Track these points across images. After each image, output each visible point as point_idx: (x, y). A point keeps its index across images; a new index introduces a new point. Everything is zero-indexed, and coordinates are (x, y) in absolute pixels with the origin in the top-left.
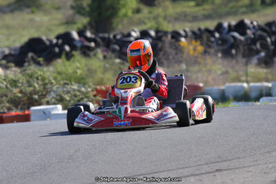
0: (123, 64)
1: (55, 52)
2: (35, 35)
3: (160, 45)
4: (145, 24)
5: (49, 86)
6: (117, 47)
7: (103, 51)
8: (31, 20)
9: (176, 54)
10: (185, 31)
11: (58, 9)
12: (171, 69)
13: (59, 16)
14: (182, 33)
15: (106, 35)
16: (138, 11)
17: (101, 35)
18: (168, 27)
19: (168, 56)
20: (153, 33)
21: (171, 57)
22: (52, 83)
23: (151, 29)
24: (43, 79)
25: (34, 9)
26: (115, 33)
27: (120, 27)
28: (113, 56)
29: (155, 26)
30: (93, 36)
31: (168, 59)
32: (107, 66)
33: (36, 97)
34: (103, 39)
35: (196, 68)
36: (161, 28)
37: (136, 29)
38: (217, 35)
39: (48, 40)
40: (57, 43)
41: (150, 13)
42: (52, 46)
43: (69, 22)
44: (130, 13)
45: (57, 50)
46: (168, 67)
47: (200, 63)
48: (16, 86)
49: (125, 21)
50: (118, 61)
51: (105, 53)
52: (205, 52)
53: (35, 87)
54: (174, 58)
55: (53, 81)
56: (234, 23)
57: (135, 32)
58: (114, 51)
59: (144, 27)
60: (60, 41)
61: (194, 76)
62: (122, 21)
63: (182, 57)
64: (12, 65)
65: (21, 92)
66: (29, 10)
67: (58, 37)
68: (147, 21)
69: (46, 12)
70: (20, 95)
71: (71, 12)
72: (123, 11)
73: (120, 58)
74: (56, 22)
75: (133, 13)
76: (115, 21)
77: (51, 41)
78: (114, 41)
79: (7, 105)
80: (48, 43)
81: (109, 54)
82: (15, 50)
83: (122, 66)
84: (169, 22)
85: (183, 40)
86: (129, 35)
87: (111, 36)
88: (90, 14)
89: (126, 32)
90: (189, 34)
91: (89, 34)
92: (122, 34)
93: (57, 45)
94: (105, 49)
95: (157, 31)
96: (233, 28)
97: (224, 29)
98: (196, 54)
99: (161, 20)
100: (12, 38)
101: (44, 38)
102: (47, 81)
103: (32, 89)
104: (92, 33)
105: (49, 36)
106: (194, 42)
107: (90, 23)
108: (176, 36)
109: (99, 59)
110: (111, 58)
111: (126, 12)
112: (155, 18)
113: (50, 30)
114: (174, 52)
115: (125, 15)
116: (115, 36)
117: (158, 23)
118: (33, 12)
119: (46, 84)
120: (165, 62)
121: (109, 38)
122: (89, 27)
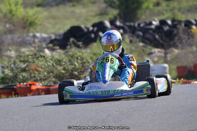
0: (146, 47)
1: (91, 38)
2: (76, 24)
3: (175, 31)
4: (163, 14)
5: (86, 64)
6: (141, 33)
7: (129, 37)
8: (72, 12)
9: (189, 39)
10: (196, 20)
11: (94, 3)
12: (184, 51)
13: (95, 9)
14: (194, 22)
15: (132, 24)
16: (158, 4)
17: (128, 24)
18: (182, 17)
19: (182, 40)
20: (169, 22)
21: (184, 41)
22: (89, 62)
23: (168, 19)
24: (82, 59)
25: (75, 3)
26: (139, 22)
27: (143, 17)
28: (138, 40)
29: (172, 16)
30: (122, 25)
31: (181, 43)
32: (133, 48)
33: (76, 73)
34: (130, 27)
36: (176, 18)
37: (156, 19)
39: (86, 27)
40: (93, 30)
41: (168, 6)
42: (89, 32)
43: (103, 13)
44: (151, 6)
45: (93, 36)
46: (182, 49)
48: (61, 65)
49: (148, 12)
50: (141, 44)
51: (131, 38)
53: (75, 65)
54: (186, 41)
55: (90, 61)
57: (155, 21)
58: (138, 36)
59: (163, 18)
60: (95, 29)
62: (145, 12)
63: (193, 41)
64: (58, 47)
65: (64, 69)
66: (71, 4)
67: (94, 26)
68: (165, 12)
69: (84, 5)
70: (63, 72)
71: (104, 5)
72: (145, 5)
73: (143, 42)
74: (93, 14)
75: (154, 6)
76: (139, 12)
77: (88, 29)
78: (138, 28)
79: (54, 79)
80: (86, 30)
81: (135, 39)
82: (60, 36)
83: (144, 49)
84: (183, 13)
85: (194, 27)
86: (151, 24)
87: (136, 25)
88: (119, 7)
89: (148, 22)
91: (118, 23)
92: (145, 22)
93: (92, 32)
94: (131, 34)
95: (173, 21)
99: (176, 11)
100: (57, 26)
101: (83, 26)
102: (85, 61)
103: (73, 66)
104: (120, 22)
105: (87, 25)
107: (119, 15)
108: (188, 24)
109: (126, 42)
110: (136, 42)
111: (148, 5)
112: (172, 10)
113: (87, 20)
114: (186, 37)
115: (147, 8)
116: (139, 25)
117: (174, 14)
118: (74, 6)
119: (85, 63)
120: (180, 45)
121: (134, 26)
122: (118, 18)
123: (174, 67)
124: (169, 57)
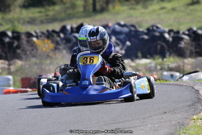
3: (16, 43)
9: (32, 50)
10: (36, 32)
12: (27, 62)
14: (34, 33)
18: (22, 29)
19: (26, 51)
20: (10, 34)
21: (28, 53)
23: (8, 30)
29: (12, 28)
35: (48, 61)
36: (16, 30)
38: (62, 35)
46: (26, 60)
47: (51, 58)
52: (56, 49)
54: (30, 53)
56: (75, 26)
59: (3, 29)
61: (47, 68)
63: (36, 53)
84: (23, 24)
85: (35, 39)
90: (40, 34)
95: (13, 32)
96: (75, 30)
97: (67, 30)
98: (48, 51)
99: (16, 23)
106: (46, 40)
108: (29, 35)
112: (11, 21)
114: (30, 48)
117: (13, 25)
120: (23, 57)
123: (18, 78)
124: (13, 68)
